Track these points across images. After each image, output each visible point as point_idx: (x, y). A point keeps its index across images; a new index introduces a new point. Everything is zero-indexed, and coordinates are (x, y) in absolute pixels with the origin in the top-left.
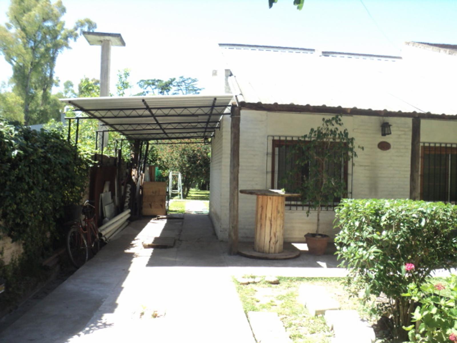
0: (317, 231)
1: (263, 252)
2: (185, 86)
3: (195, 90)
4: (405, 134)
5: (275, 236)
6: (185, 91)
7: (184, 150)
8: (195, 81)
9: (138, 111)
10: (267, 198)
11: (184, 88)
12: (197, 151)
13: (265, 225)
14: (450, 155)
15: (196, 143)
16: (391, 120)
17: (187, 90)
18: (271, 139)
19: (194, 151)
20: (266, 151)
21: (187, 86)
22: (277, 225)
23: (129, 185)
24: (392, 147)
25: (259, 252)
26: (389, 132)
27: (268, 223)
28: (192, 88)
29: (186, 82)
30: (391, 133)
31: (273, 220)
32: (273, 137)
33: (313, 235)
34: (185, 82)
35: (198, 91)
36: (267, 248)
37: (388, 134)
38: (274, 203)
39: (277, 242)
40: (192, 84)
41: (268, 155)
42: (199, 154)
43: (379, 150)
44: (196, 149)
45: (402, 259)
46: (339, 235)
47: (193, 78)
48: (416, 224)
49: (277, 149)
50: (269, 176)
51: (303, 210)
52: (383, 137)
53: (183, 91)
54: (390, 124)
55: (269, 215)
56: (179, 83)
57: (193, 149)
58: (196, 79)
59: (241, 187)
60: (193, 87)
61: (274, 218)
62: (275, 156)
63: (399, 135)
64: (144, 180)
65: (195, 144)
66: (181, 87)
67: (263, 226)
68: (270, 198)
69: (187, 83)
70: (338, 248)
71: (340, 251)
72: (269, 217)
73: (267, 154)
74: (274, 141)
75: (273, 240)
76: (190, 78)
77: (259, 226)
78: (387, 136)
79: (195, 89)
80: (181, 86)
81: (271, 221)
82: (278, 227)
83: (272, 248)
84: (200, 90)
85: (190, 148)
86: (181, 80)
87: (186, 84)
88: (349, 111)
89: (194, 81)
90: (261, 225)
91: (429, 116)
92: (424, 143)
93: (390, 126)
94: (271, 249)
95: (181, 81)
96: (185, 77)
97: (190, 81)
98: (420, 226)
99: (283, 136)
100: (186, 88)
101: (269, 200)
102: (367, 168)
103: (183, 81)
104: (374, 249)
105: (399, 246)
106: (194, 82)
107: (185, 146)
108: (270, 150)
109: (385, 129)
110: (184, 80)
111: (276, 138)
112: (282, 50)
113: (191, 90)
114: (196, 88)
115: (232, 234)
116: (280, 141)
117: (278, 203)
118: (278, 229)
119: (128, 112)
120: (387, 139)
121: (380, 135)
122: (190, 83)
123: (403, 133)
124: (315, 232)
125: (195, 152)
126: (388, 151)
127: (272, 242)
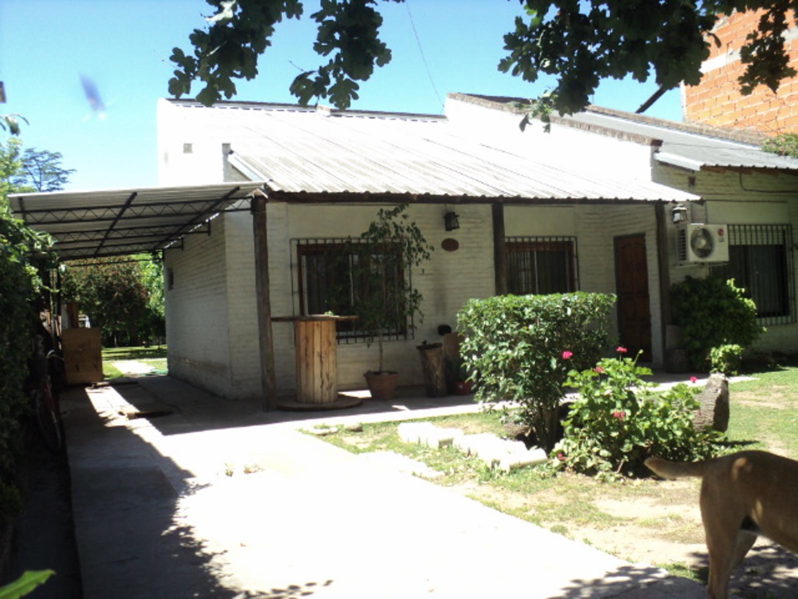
0: (381, 368)
1: (313, 402)
2: (37, 167)
3: (58, 174)
4: (476, 227)
5: (328, 379)
6: (39, 176)
7: (90, 277)
8: (57, 157)
9: (94, 211)
10: (313, 325)
11: (36, 169)
12: (112, 277)
13: (313, 364)
14: (535, 253)
15: (109, 263)
16: (458, 208)
17: (41, 174)
18: (295, 243)
19: (107, 277)
20: (289, 262)
21: (41, 167)
22: (329, 363)
23: (39, 336)
24: (460, 246)
25: (307, 403)
26: (456, 225)
27: (317, 360)
28: (50, 171)
29: (40, 159)
30: (458, 227)
31: (323, 355)
32: (298, 240)
33: (377, 373)
34: (37, 159)
35: (62, 176)
36: (318, 396)
37: (454, 228)
38: (323, 333)
39: (331, 386)
40: (51, 162)
41: (293, 268)
42: (115, 282)
43: (443, 251)
44: (110, 274)
45: (550, 352)
46: (465, 344)
47: (52, 151)
48: (562, 314)
49: (304, 258)
50: (297, 298)
51: (356, 342)
52: (449, 232)
53: (35, 177)
54: (456, 214)
55: (317, 349)
56: (26, 160)
57: (105, 274)
58: (58, 153)
59: (275, 313)
60: (53, 168)
61: (325, 353)
62: (302, 268)
63: (469, 229)
64: (62, 327)
65: (107, 267)
66: (30, 169)
67: (310, 366)
68: (318, 325)
69: (41, 162)
70: (466, 358)
71: (468, 361)
72: (318, 352)
73: (291, 266)
74: (299, 247)
75: (326, 384)
76: (45, 152)
77: (303, 365)
78: (454, 231)
79: (57, 171)
80: (31, 166)
81: (321, 357)
82: (331, 365)
83: (325, 395)
84: (66, 172)
85: (100, 273)
86: (29, 155)
87: (40, 164)
88: (415, 198)
89: (55, 156)
90: (307, 365)
91: (518, 201)
92: (509, 238)
93: (457, 216)
94: (324, 397)
95: (28, 158)
96: (38, 150)
97: (46, 157)
98: (566, 316)
99: (312, 239)
100: (40, 169)
101: (316, 328)
102: (429, 277)
103: (33, 158)
104: (522, 344)
105: (547, 339)
106: (54, 159)
107: (91, 270)
108: (295, 261)
109: (450, 221)
110: (35, 155)
111: (303, 242)
112: (267, 107)
113: (49, 173)
114: (58, 169)
115: (268, 380)
116: (308, 246)
117: (329, 331)
118: (331, 369)
119: (80, 214)
120: (454, 235)
121: (443, 230)
122: (47, 161)
123: (473, 225)
124: (377, 370)
125: (110, 279)
126: (457, 251)
127: (324, 387)
